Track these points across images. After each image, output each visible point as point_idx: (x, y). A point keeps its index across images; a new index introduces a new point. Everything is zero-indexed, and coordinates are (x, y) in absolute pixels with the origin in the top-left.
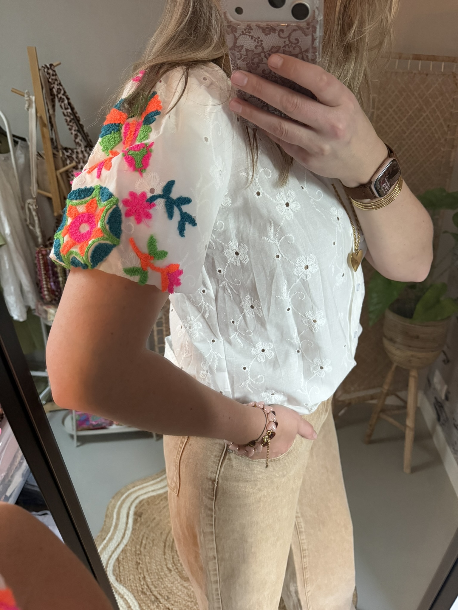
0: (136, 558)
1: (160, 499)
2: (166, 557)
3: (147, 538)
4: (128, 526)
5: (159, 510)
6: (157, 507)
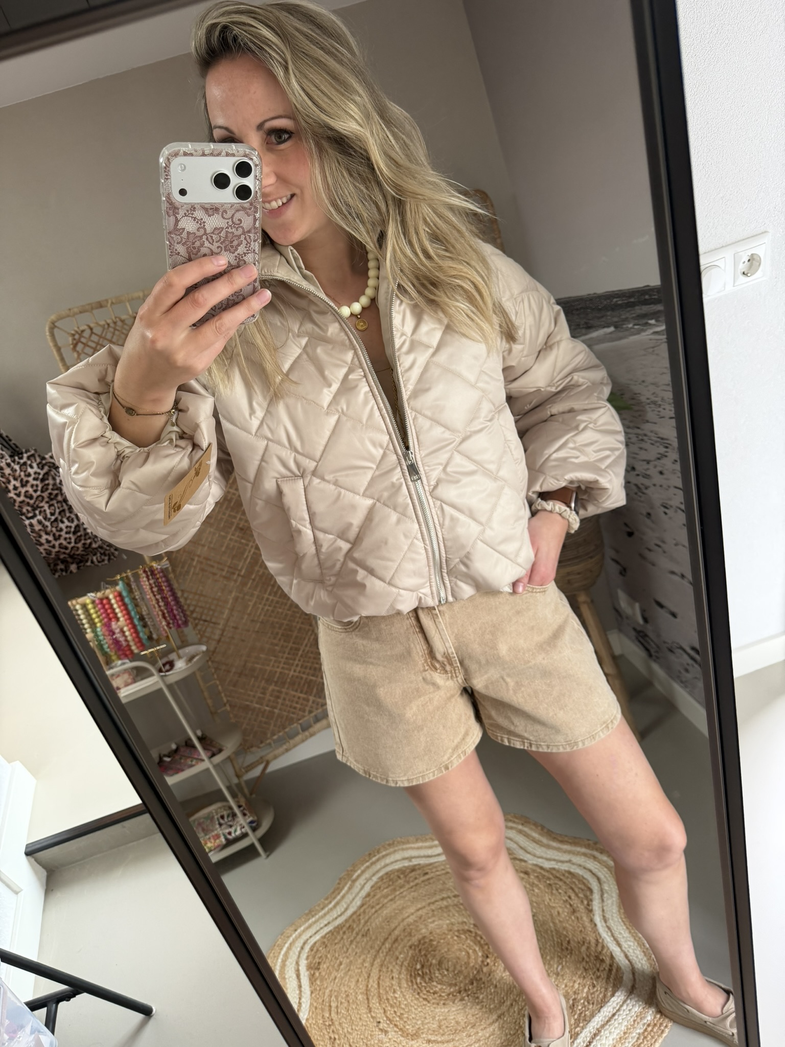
0: (329, 1033)
1: (341, 932)
2: (373, 1015)
3: (337, 997)
4: (303, 989)
5: (345, 949)
6: (341, 945)
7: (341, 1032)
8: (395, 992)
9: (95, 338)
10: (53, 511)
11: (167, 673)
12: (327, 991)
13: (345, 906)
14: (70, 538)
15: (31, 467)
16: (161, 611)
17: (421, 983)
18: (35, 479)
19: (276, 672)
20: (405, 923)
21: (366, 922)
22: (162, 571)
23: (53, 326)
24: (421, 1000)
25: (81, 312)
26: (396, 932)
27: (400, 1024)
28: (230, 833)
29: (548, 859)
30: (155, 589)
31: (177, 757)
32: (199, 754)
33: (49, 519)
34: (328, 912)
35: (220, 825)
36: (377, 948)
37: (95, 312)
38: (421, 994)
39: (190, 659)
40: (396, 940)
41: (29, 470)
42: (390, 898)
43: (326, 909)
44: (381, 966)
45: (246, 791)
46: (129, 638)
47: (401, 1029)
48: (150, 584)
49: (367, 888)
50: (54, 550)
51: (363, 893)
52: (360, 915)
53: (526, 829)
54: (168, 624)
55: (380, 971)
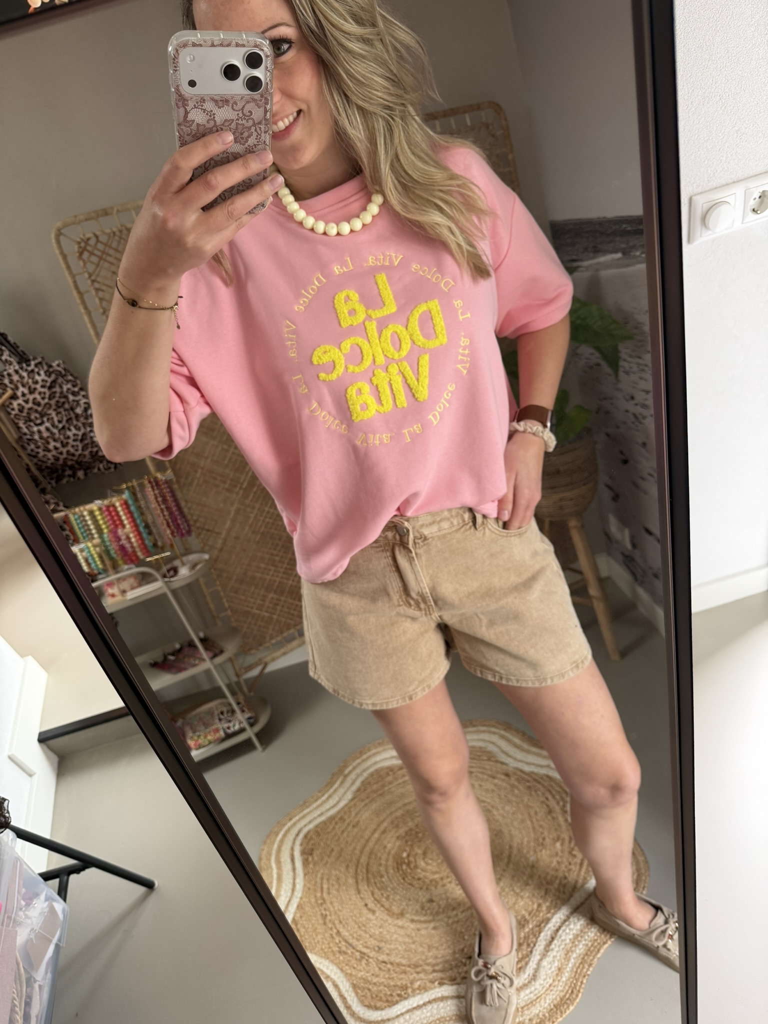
0: (320, 910)
1: (334, 823)
2: (362, 896)
3: (328, 880)
4: (297, 871)
5: (337, 838)
6: (333, 834)
7: (332, 909)
8: (382, 876)
9: (100, 246)
10: (60, 419)
11: (172, 579)
12: (319, 875)
13: (337, 799)
14: (77, 446)
15: (39, 374)
16: (166, 520)
17: (406, 870)
18: (43, 387)
19: (275, 581)
20: (393, 816)
21: (356, 814)
22: (166, 482)
23: (59, 234)
24: (406, 884)
25: (86, 220)
26: (385, 824)
27: (387, 904)
28: (229, 728)
29: (528, 764)
30: (160, 499)
31: (181, 656)
32: (201, 655)
33: (57, 427)
34: (321, 804)
35: (220, 720)
36: (366, 837)
37: (101, 219)
38: (406, 879)
39: (193, 567)
40: (384, 832)
41: (37, 377)
42: (379, 792)
43: (319, 802)
44: (371, 853)
45: (245, 689)
46: (135, 545)
47: (387, 910)
48: (155, 495)
49: (358, 783)
50: (62, 457)
51: (354, 788)
52: (351, 807)
53: (508, 735)
54: (172, 533)
55: (369, 858)
